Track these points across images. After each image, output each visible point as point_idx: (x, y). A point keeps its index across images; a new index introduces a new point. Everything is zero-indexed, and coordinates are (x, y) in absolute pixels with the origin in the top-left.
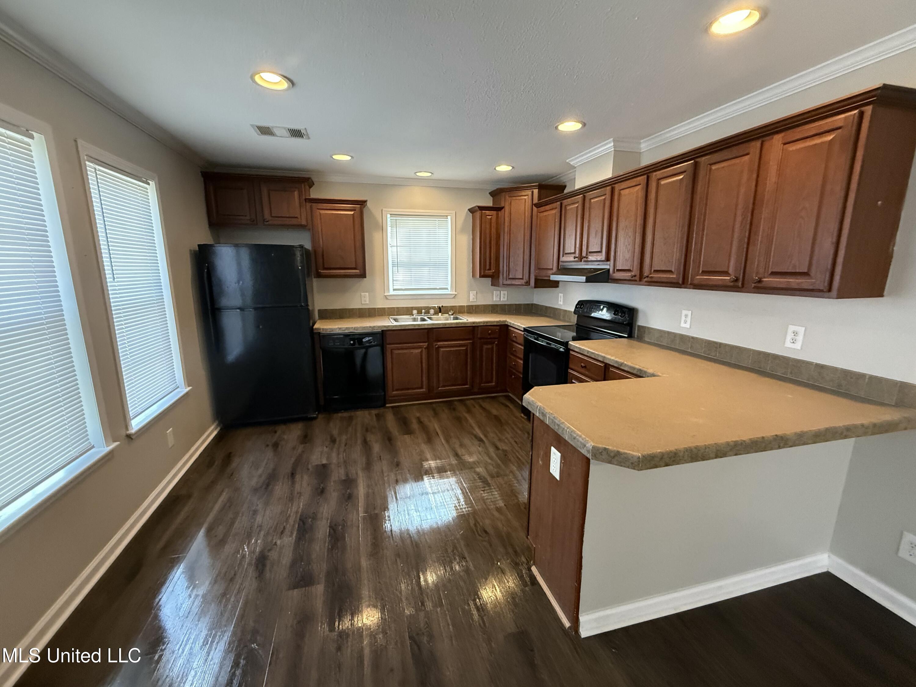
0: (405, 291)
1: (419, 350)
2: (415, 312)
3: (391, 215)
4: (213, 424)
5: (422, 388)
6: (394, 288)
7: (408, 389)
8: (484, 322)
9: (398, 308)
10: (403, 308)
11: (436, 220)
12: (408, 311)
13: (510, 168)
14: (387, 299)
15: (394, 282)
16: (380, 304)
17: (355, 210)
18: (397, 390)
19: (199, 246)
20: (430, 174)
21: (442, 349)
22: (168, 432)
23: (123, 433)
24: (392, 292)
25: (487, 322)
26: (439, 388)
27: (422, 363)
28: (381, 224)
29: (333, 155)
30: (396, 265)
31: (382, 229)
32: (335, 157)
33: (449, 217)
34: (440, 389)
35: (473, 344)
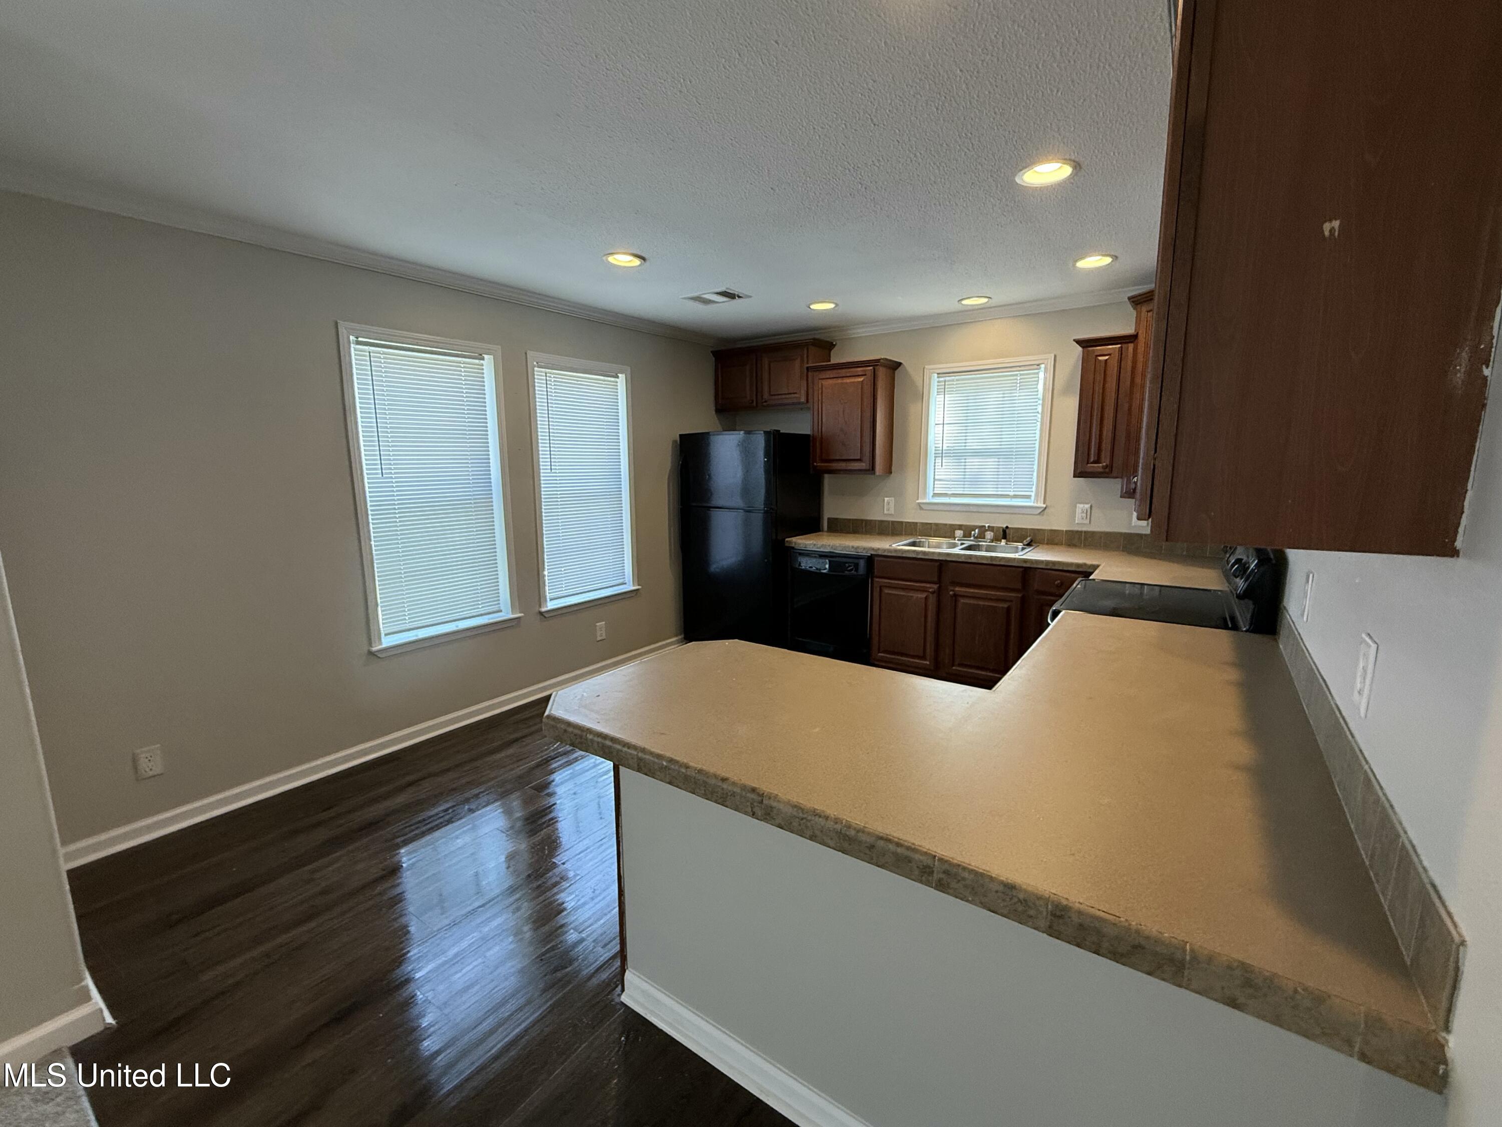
0: (952, 498)
1: (924, 595)
2: (959, 533)
3: (938, 374)
4: (676, 636)
5: (923, 657)
6: (935, 492)
7: (902, 654)
8: (1048, 562)
9: (937, 525)
10: (946, 525)
11: (1016, 375)
12: (947, 531)
13: (1108, 260)
14: (921, 509)
15: (936, 482)
16: (910, 516)
17: (865, 375)
18: (885, 652)
19: (681, 436)
20: (985, 300)
21: (962, 601)
22: (598, 624)
23: (537, 609)
24: (929, 499)
25: (1054, 563)
26: (953, 665)
27: (926, 617)
28: (921, 390)
29: (811, 304)
30: (941, 454)
31: (920, 396)
32: (813, 307)
33: (1043, 366)
34: (954, 668)
35: (1023, 600)
